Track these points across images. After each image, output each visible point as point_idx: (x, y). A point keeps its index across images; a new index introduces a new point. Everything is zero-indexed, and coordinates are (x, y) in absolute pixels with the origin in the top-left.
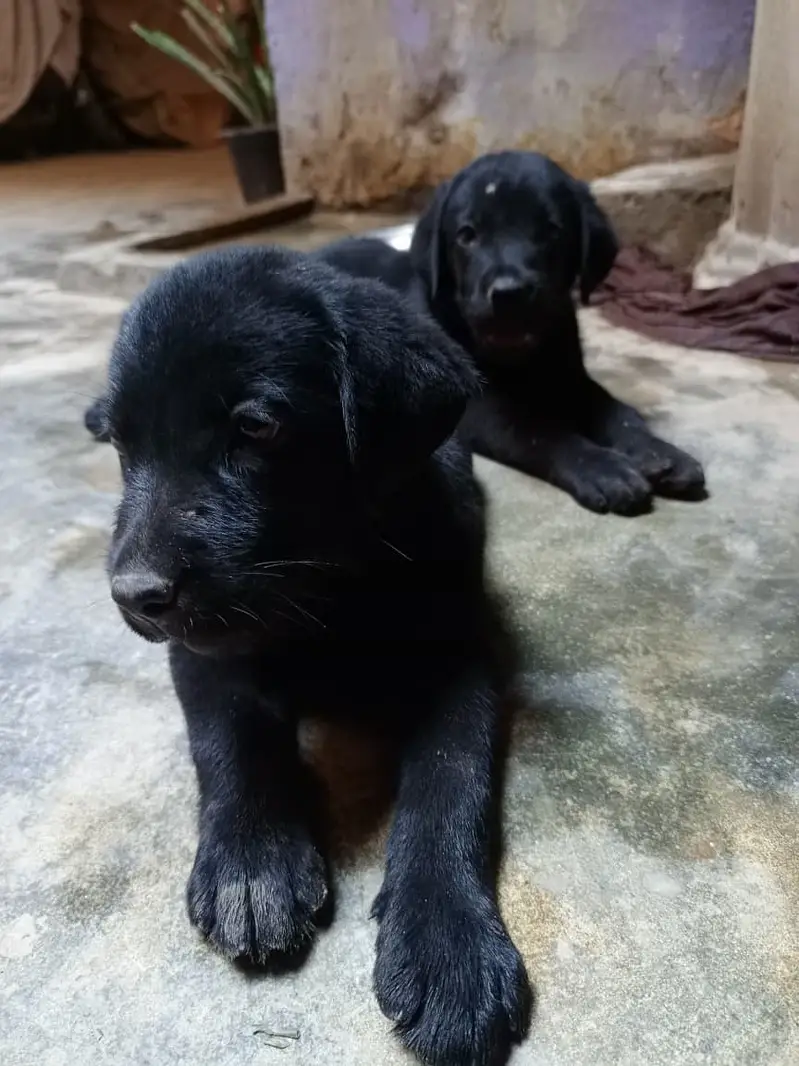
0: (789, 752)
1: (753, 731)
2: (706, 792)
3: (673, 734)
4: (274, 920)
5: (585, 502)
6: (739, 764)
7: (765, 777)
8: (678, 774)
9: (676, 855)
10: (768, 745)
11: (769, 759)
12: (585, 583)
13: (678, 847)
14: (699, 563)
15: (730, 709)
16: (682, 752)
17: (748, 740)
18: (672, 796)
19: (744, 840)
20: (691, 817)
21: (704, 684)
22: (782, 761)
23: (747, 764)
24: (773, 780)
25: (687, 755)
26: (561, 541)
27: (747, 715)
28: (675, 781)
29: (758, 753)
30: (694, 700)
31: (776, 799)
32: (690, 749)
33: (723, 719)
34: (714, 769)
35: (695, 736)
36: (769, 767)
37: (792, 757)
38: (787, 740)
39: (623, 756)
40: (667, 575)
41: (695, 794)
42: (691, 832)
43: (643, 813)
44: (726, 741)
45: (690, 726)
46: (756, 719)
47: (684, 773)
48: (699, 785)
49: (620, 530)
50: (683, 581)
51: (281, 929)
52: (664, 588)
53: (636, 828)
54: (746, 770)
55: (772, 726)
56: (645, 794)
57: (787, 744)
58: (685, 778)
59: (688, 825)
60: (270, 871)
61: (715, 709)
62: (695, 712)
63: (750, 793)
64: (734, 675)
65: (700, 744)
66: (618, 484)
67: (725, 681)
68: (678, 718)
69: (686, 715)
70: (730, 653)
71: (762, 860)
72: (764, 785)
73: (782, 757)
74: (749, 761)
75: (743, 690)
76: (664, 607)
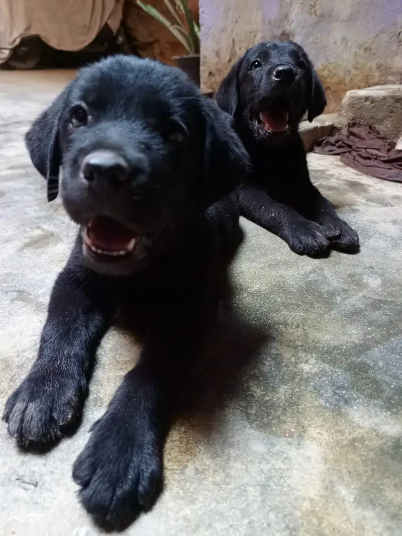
0: (357, 390)
1: (340, 375)
2: (302, 403)
3: (296, 370)
4: (34, 423)
5: (293, 248)
6: (326, 391)
7: (338, 401)
8: (290, 391)
9: (272, 432)
10: (346, 385)
11: (344, 392)
12: (281, 288)
13: (274, 429)
14: (346, 287)
15: (333, 363)
16: (297, 381)
17: (336, 380)
18: (282, 402)
19: (312, 431)
20: (288, 415)
21: (323, 347)
22: (351, 394)
23: (331, 392)
24: (342, 403)
25: (299, 382)
26: (274, 265)
27: (341, 367)
28: (287, 394)
29: (338, 388)
30: (314, 355)
31: (340, 414)
32: (302, 379)
33: (327, 367)
34: (311, 392)
35: (307, 373)
36: (342, 397)
37: (358, 393)
38: (359, 384)
39: (263, 377)
40: (325, 289)
41: (295, 403)
42: (285, 422)
43: (262, 408)
44: (324, 378)
45: (306, 368)
46: (345, 369)
47: (293, 392)
48: (299, 399)
49: (308, 264)
50: (332, 294)
51: (35, 430)
52: (321, 295)
53: (255, 415)
54: (329, 395)
55: (353, 375)
56: (267, 398)
57: (358, 386)
58: (293, 394)
59: (284, 418)
60: (41, 400)
61: (324, 361)
62: (313, 361)
63: (325, 408)
64: (342, 346)
65: (308, 378)
66: (310, 241)
67: (335, 348)
68: (301, 362)
69: (307, 362)
70: (344, 333)
71: (319, 444)
72: (336, 405)
73: (352, 392)
74: (333, 391)
75: (344, 354)
76: (317, 305)
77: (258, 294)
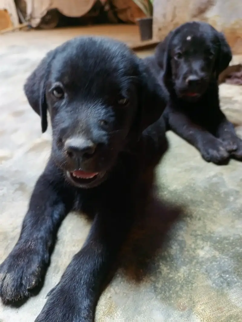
0: (238, 275)
1: (226, 261)
2: (195, 282)
3: (194, 255)
4: (9, 289)
5: (203, 157)
6: (214, 274)
7: (222, 283)
8: (188, 272)
9: (170, 305)
10: (230, 270)
11: (227, 276)
12: (192, 188)
13: (173, 301)
14: (238, 189)
15: (222, 250)
16: (194, 263)
17: (223, 265)
18: (181, 280)
19: (199, 308)
20: (184, 291)
21: (217, 237)
22: (233, 278)
23: (218, 275)
24: (225, 285)
25: (195, 265)
26: (190, 169)
27: (227, 255)
28: (185, 274)
29: (224, 272)
30: (209, 243)
31: (222, 294)
32: (197, 263)
33: (217, 254)
34: (203, 273)
35: (202, 258)
36: (226, 280)
37: (238, 277)
38: (239, 270)
39: (170, 258)
40: (223, 190)
41: (190, 282)
42: (181, 297)
43: (166, 283)
44: (214, 263)
45: (201, 253)
46: (231, 257)
47: (190, 272)
48: (194, 279)
49: (213, 169)
50: (227, 194)
51: (10, 293)
52: (219, 195)
53: (161, 289)
54: (216, 277)
55: (236, 262)
56: (171, 276)
57: (239, 272)
58: (189, 274)
59: (181, 294)
60: (15, 272)
61: (215, 249)
62: (207, 248)
63: (212, 288)
64: (230, 237)
65: (203, 262)
66: (214, 153)
67: (225, 238)
68: (199, 248)
69: (202, 248)
70: (233, 227)
71: (202, 319)
72: (221, 286)
73: (234, 277)
74: (219, 274)
75: (231, 244)
76: (215, 203)
77: (175, 192)
